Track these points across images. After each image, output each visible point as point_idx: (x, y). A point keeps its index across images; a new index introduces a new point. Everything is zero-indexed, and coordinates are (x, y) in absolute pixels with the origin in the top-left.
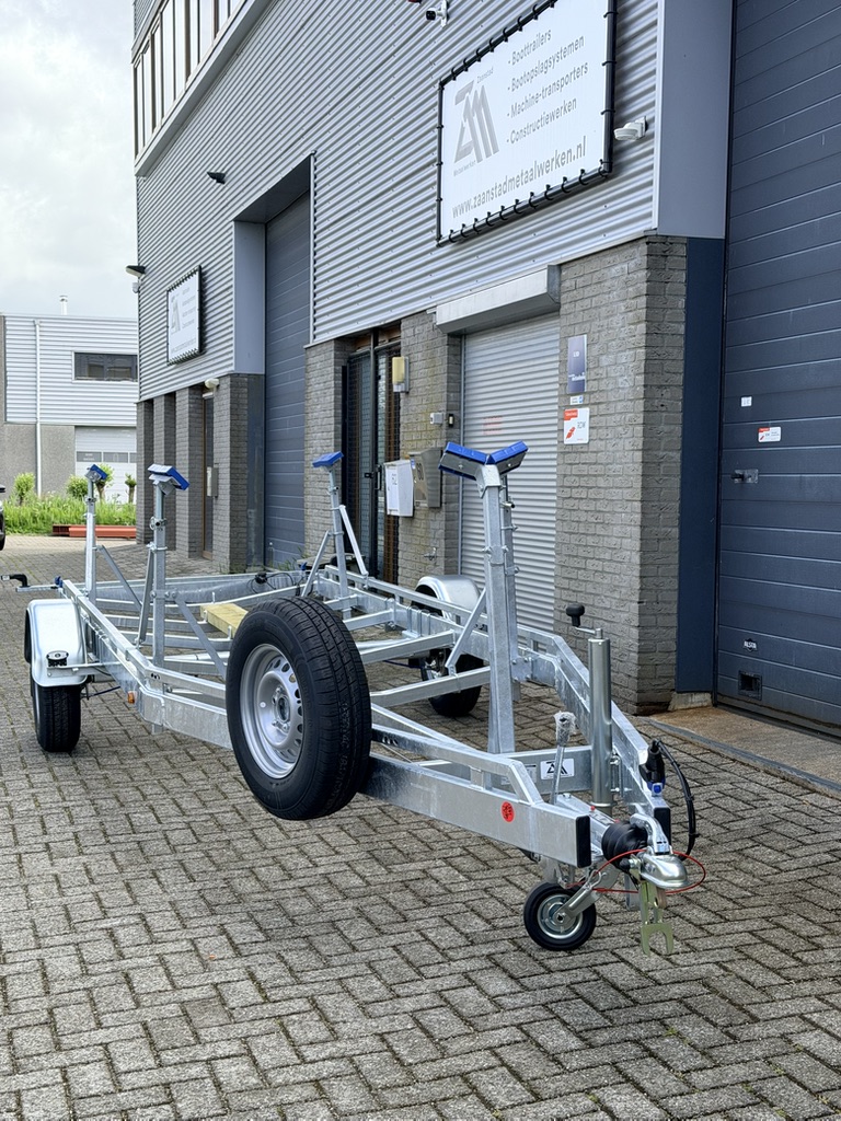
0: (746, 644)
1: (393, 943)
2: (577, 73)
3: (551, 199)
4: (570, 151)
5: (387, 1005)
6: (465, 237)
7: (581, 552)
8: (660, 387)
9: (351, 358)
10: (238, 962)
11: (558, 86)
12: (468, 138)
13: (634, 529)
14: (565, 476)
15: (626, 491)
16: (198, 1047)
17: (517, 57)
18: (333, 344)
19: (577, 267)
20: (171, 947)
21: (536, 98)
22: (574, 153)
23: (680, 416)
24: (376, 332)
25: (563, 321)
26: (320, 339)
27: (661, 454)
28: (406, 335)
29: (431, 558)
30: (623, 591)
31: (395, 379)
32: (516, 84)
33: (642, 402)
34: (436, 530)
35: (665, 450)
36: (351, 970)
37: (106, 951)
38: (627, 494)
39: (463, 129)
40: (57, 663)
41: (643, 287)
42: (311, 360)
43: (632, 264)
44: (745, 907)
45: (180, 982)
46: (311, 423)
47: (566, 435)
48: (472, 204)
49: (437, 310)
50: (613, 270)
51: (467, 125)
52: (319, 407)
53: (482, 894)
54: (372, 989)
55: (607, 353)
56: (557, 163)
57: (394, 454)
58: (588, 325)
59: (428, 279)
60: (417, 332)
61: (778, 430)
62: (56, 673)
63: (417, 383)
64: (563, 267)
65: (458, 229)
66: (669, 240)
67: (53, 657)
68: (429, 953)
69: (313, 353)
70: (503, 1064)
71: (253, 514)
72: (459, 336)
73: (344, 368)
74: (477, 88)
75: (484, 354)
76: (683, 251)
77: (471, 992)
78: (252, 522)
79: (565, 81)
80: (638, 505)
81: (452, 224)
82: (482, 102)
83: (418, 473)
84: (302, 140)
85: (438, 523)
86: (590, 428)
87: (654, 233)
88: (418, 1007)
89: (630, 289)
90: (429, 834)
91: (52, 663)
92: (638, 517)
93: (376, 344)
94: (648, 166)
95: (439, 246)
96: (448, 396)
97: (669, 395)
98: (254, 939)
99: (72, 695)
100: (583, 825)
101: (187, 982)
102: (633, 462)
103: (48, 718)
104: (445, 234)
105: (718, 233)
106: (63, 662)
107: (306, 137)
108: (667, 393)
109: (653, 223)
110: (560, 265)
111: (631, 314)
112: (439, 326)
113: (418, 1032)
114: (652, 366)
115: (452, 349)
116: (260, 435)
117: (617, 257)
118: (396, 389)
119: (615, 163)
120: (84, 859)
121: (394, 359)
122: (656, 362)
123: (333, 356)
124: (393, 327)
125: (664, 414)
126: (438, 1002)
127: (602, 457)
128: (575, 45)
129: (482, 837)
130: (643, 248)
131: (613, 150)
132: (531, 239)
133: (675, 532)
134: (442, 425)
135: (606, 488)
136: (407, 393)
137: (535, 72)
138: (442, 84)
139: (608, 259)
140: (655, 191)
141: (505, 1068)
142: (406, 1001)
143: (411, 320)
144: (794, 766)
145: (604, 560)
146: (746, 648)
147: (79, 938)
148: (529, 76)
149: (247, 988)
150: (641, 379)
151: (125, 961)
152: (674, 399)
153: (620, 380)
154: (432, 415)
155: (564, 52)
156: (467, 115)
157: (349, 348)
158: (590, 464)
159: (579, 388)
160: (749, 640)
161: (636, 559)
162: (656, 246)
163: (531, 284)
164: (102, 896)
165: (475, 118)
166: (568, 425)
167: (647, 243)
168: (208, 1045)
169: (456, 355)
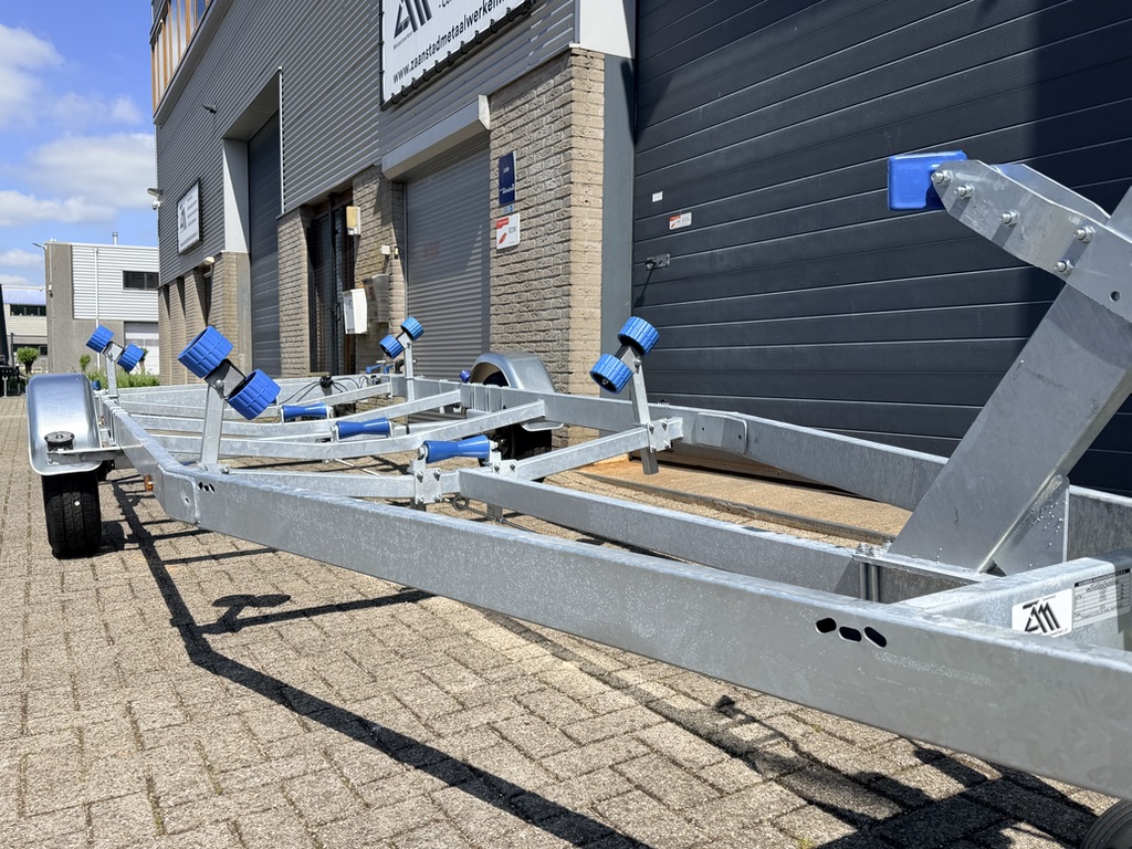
7: (514, 338)
8: (584, 185)
9: (314, 221)
12: (405, 15)
14: (498, 276)
18: (300, 210)
19: (505, 95)
23: (601, 211)
24: (333, 196)
25: (493, 144)
26: (289, 210)
27: (586, 244)
28: (357, 191)
30: (554, 364)
31: (349, 226)
35: (589, 241)
39: (400, 8)
42: (282, 228)
43: (557, 77)
46: (283, 276)
47: (498, 241)
48: (410, 67)
49: (383, 161)
50: (540, 88)
51: (403, 5)
52: (289, 263)
55: (536, 162)
56: (485, 10)
57: (350, 285)
58: (517, 142)
60: (366, 185)
61: (689, 215)
63: (366, 227)
64: (492, 98)
65: (397, 91)
66: (591, 54)
69: (284, 221)
73: (310, 229)
75: (423, 193)
76: (601, 65)
80: (566, 288)
81: (391, 89)
84: (273, 62)
86: (521, 230)
87: (577, 46)
95: (383, 109)
96: (393, 232)
97: (592, 193)
102: (562, 252)
104: (387, 98)
108: (590, 191)
110: (490, 96)
111: (557, 122)
115: (396, 194)
116: (247, 299)
117: (542, 75)
118: (350, 233)
121: (348, 208)
122: (581, 162)
123: (301, 221)
124: (347, 185)
125: (588, 209)
127: (532, 254)
130: (569, 59)
133: (598, 312)
134: (389, 256)
135: (536, 280)
136: (360, 236)
139: (534, 79)
143: (361, 177)
152: (596, 196)
153: (548, 183)
154: (381, 249)
157: (312, 213)
158: (522, 262)
162: (579, 58)
166: (499, 232)
167: (572, 55)
169: (398, 199)
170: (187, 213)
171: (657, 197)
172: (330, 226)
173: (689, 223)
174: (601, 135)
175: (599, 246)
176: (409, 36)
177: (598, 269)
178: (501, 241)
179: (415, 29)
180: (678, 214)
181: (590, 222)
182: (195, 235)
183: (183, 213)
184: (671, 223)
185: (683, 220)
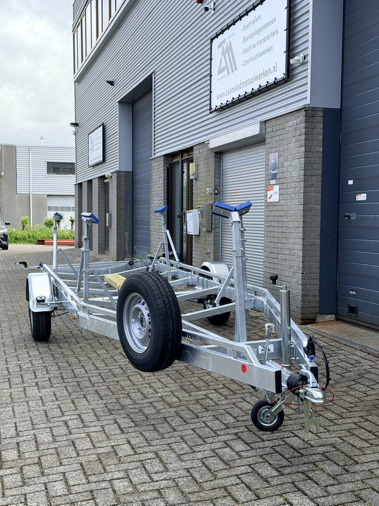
0: (351, 292)
1: (192, 428)
2: (273, 34)
3: (262, 91)
4: (270, 69)
5: (189, 456)
6: (222, 109)
7: (275, 250)
8: (311, 176)
9: (171, 164)
10: (123, 436)
11: (265, 40)
12: (223, 64)
13: (299, 240)
14: (268, 216)
15: (295, 223)
16: (105, 474)
17: (245, 28)
18: (163, 158)
19: (273, 122)
20: (92, 429)
21: (254, 46)
22: (272, 70)
23: (320, 189)
24: (182, 152)
25: (267, 146)
26: (157, 155)
27: (312, 206)
28: (196, 153)
29: (207, 253)
30: (295, 268)
31: (191, 173)
32: (245, 40)
33: (303, 182)
34: (209, 241)
35: (313, 204)
36: (173, 440)
37: (63, 430)
38: (296, 224)
39: (221, 60)
40: (40, 301)
41: (303, 131)
42: (153, 165)
43: (298, 120)
44: (351, 412)
45: (97, 445)
46: (153, 193)
47: (268, 198)
48: (226, 94)
49: (210, 142)
50: (290, 123)
51: (223, 58)
52: (156, 186)
53: (232, 406)
54: (183, 448)
55: (287, 161)
56: (264, 75)
57: (190, 207)
58: (278, 148)
59: (206, 128)
60: (200, 152)
61: (365, 195)
62: (40, 306)
63: (201, 175)
64: (267, 122)
65: (219, 105)
66: (315, 109)
67: (39, 299)
68: (208, 432)
69: (154, 161)
70: (243, 483)
71: (127, 234)
72: (220, 153)
73: (168, 168)
74: (227, 41)
75: (231, 162)
76: (321, 114)
77: (227, 450)
78: (127, 238)
79: (267, 38)
80: (301, 229)
81: (216, 103)
82: (230, 47)
83: (202, 215)
84: (149, 66)
85: (211, 238)
86: (279, 194)
87: (308, 106)
88: (204, 456)
89: (298, 132)
90: (208, 378)
91: (38, 301)
92: (301, 235)
93: (182, 157)
94: (305, 76)
95: (211, 113)
96: (215, 181)
97: (315, 180)
98: (130, 426)
99: (47, 316)
100: (278, 374)
101: (100, 445)
102: (299, 210)
103: (37, 326)
104: (213, 107)
105: (338, 106)
106: (43, 301)
107: (150, 64)
108: (314, 179)
109: (308, 101)
110: (265, 121)
111: (297, 143)
112: (210, 149)
113: (204, 468)
114: (307, 166)
115: (217, 159)
116: (130, 198)
117: (291, 117)
118: (191, 177)
119: (290, 75)
120: (53, 389)
121: (190, 164)
122: (309, 164)
123: (163, 163)
124: (190, 150)
125: (313, 188)
126: (213, 454)
127: (285, 208)
128: (272, 22)
129: (232, 380)
130: (303, 113)
131: (289, 69)
132: (252, 109)
133: (318, 241)
134: (212, 193)
135: (286, 222)
136: (196, 179)
137: (254, 34)
138: (212, 40)
139: (287, 118)
140: (308, 87)
141: (243, 485)
142: (199, 454)
143: (198, 147)
144: (373, 348)
145: (286, 254)
146: (351, 294)
147: (52, 425)
148: (251, 36)
149: (127, 447)
150: (302, 172)
151: (72, 436)
152: (317, 181)
153: (293, 173)
154: (208, 189)
155: (267, 25)
156: (223, 53)
157: (170, 159)
158: (279, 211)
159: (274, 177)
160: (352, 291)
161: (301, 254)
162: (309, 112)
163: (252, 130)
164: (61, 406)
165: (227, 55)
166: (269, 193)
167: (305, 111)
168: (110, 473)
169: (218, 162)
170: (95, 142)
171: (351, 182)
172: (180, 168)
173: (365, 199)
174: (321, 149)
175: (319, 207)
176: (225, 76)
177: (318, 219)
178: (270, 198)
179: (229, 74)
180: (360, 193)
181: (314, 195)
182: (99, 157)
183: (92, 142)
184: (357, 197)
185: (362, 197)
